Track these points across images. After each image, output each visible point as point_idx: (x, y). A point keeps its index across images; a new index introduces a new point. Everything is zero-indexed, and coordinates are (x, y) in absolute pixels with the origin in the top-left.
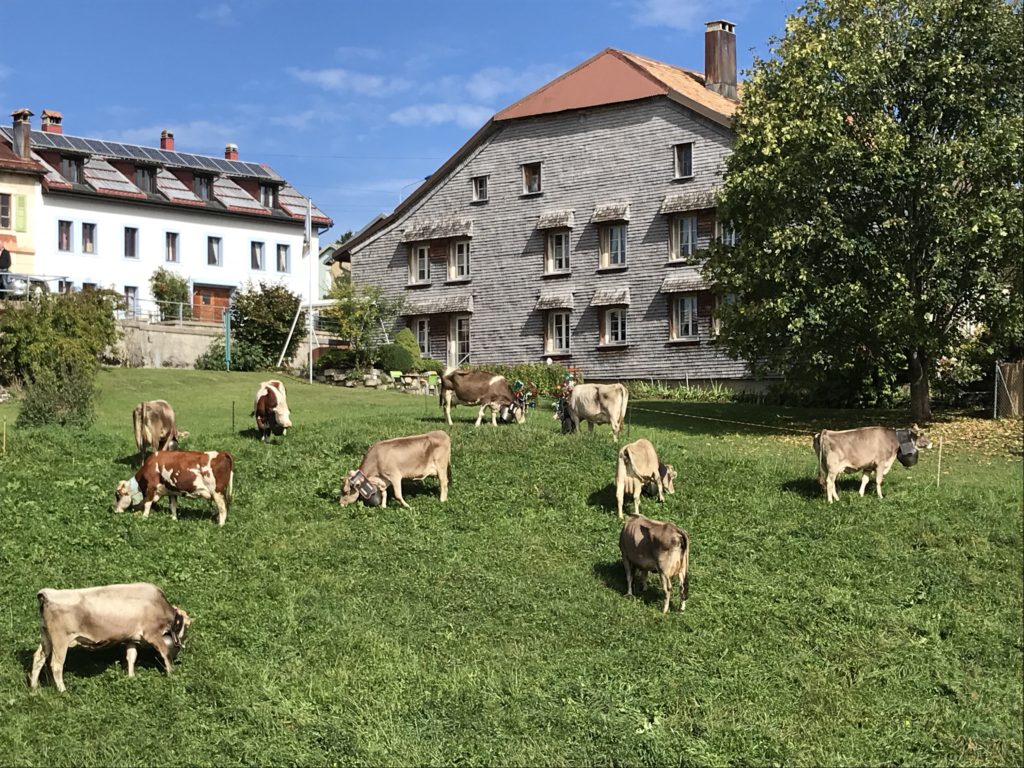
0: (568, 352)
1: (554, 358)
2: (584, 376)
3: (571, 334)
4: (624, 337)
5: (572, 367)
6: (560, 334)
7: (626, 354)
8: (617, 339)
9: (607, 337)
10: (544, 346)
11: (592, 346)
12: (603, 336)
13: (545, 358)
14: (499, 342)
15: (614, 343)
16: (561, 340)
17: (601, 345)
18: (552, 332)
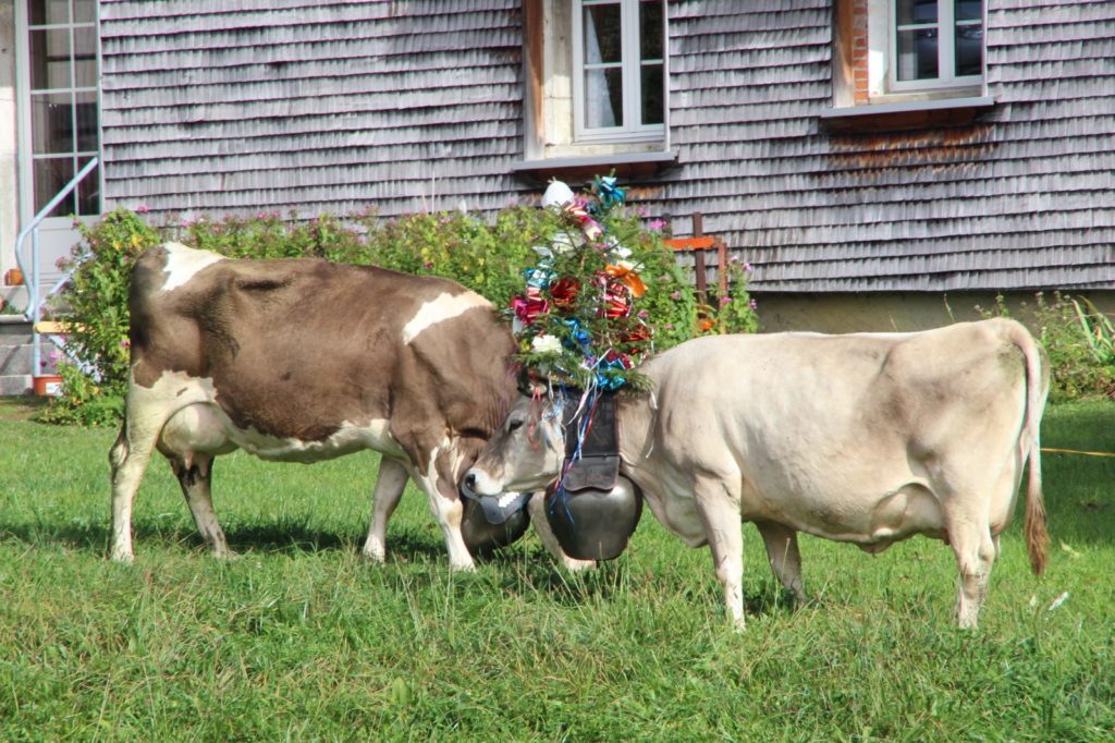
0: (657, 144)
1: (579, 176)
2: (750, 278)
3: (670, 48)
4: (969, 62)
5: (683, 227)
6: (612, 50)
7: (983, 154)
8: (928, 68)
9: (878, 61)
10: (520, 112)
11: (791, 112)
12: (857, 55)
13: (534, 181)
14: (268, 96)
15: (915, 95)
16: (614, 81)
17: (844, 104)
18: (564, 38)
